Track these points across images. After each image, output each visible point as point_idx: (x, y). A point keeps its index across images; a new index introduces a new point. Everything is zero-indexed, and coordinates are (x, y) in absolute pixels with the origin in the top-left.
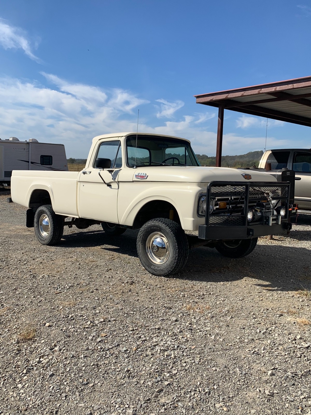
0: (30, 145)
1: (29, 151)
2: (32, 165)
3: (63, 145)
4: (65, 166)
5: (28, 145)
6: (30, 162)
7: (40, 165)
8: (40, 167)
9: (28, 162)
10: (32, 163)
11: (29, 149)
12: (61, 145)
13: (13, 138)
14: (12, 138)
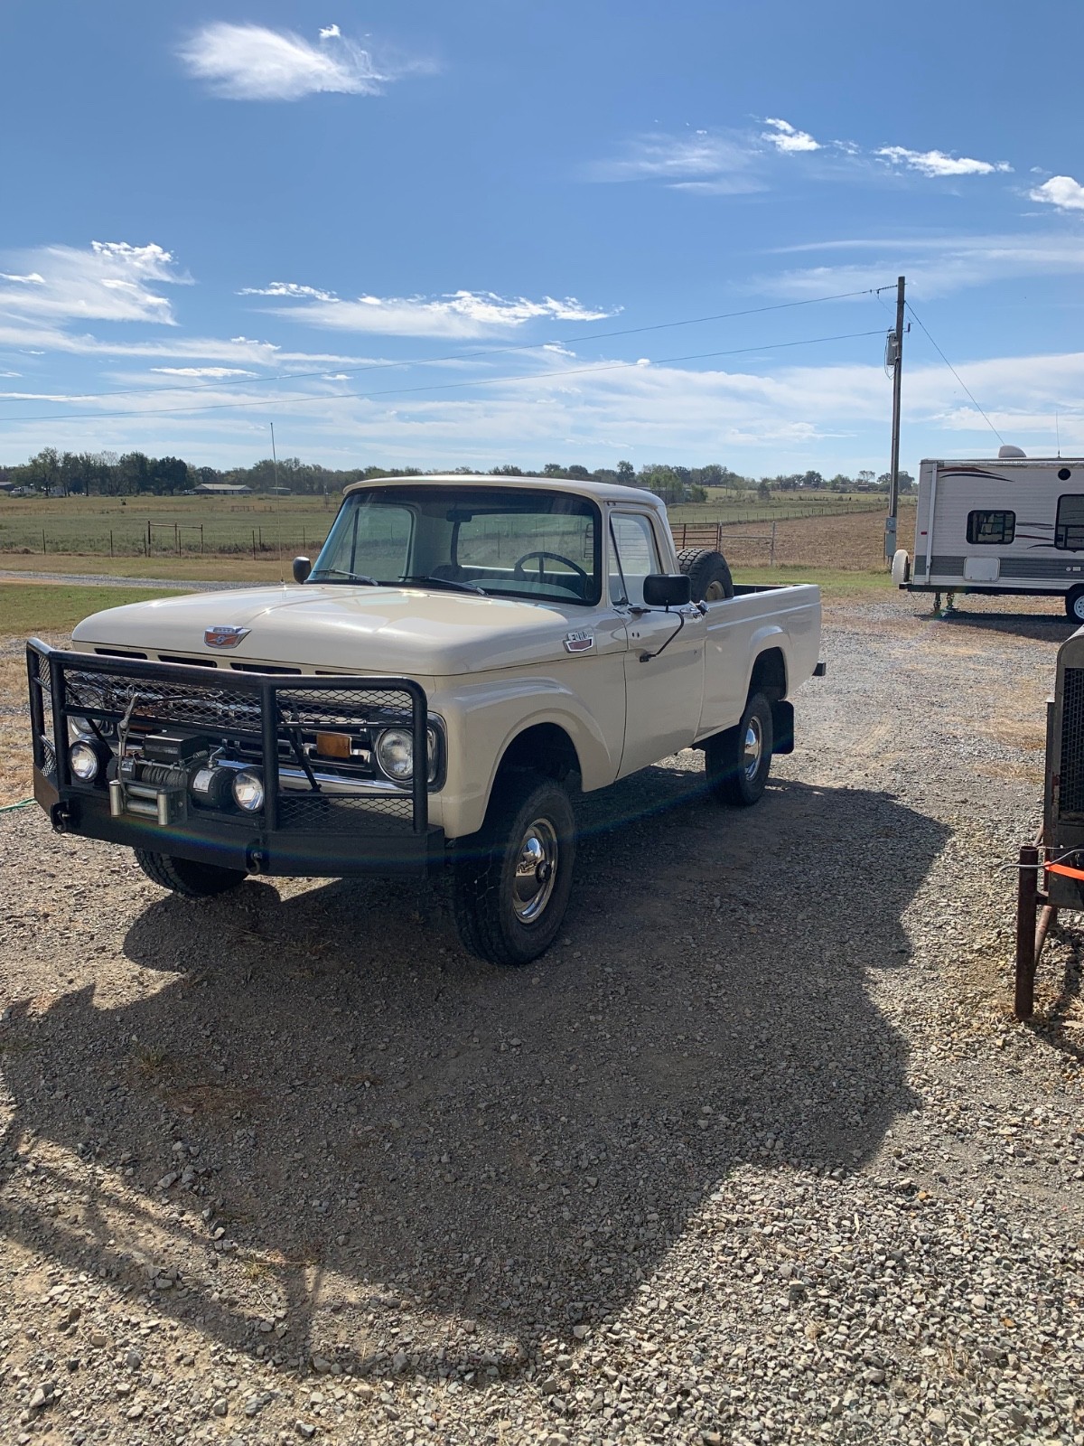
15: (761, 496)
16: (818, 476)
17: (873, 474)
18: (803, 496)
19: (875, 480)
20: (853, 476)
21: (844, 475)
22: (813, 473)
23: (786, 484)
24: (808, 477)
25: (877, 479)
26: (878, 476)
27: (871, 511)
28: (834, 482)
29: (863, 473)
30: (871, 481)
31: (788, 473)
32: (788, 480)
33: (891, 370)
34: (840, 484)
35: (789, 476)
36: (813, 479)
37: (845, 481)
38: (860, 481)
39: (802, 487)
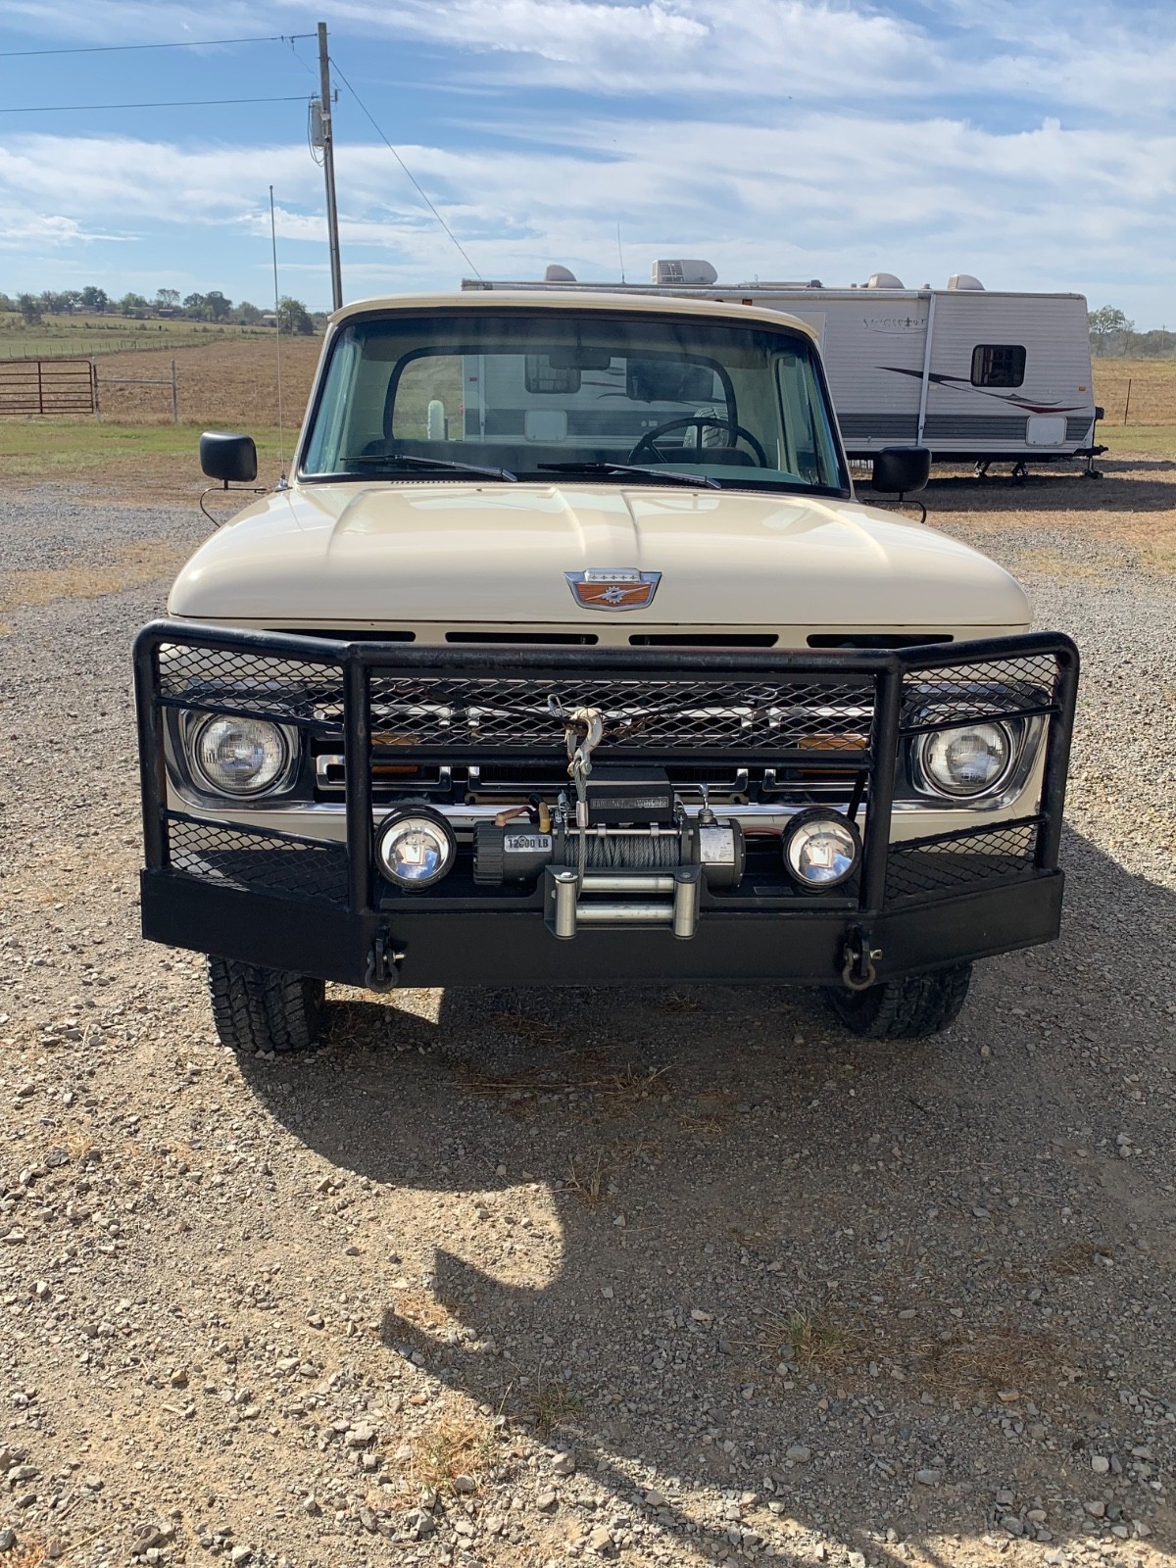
0: (933, 305)
1: (926, 331)
2: (935, 386)
3: (1080, 298)
4: (1082, 389)
5: (923, 303)
6: (926, 376)
7: (970, 385)
8: (969, 395)
9: (920, 375)
10: (934, 378)
11: (925, 320)
12: (1070, 296)
13: (880, 276)
14: (876, 279)
15: (30, 321)
16: (102, 294)
17: (176, 294)
18: (91, 322)
19: (180, 303)
20: (151, 297)
21: (138, 295)
22: (94, 290)
23: (59, 304)
24: (87, 295)
25: (182, 300)
26: (183, 297)
27: (196, 346)
28: (125, 304)
29: (162, 292)
30: (174, 303)
31: (59, 288)
32: (59, 299)
33: (320, 154)
34: (134, 307)
35: (59, 292)
36: (94, 299)
37: (140, 303)
38: (160, 304)
39: (79, 310)
